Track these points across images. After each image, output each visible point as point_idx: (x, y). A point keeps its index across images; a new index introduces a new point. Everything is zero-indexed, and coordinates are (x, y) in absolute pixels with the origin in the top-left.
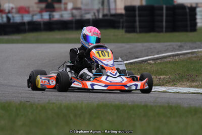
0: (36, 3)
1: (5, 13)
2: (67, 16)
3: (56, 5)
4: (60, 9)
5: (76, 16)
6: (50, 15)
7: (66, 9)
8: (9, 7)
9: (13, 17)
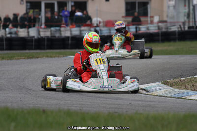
0: (123, 17)
1: (93, 27)
2: (153, 29)
3: (143, 19)
4: (146, 23)
5: (162, 28)
6: (136, 28)
7: (152, 22)
8: (97, 21)
9: (101, 30)
